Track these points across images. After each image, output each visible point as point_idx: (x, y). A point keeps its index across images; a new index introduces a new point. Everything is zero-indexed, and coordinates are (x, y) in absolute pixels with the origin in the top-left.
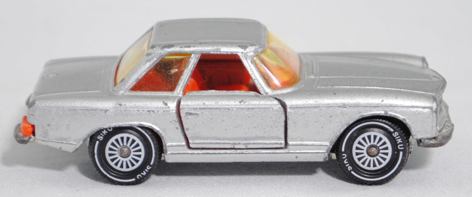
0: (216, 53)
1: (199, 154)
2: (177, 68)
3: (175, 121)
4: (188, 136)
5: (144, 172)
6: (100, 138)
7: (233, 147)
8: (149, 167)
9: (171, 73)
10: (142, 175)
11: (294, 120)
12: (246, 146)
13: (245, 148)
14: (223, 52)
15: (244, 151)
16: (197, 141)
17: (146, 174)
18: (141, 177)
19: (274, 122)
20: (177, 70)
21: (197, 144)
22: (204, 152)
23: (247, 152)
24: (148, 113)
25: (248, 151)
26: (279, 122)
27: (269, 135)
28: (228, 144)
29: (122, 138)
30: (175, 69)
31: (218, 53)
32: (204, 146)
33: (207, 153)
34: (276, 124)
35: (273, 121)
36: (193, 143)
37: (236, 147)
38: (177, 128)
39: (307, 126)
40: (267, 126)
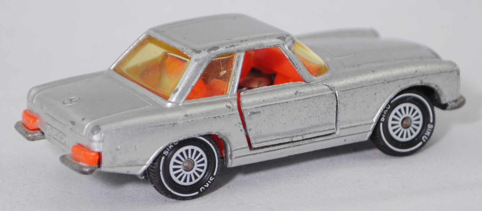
0: (260, 48)
1: (261, 153)
2: (224, 70)
3: (239, 123)
4: (250, 137)
5: (207, 184)
6: (166, 153)
7: (291, 141)
8: (212, 179)
9: (221, 76)
10: (205, 188)
11: (344, 103)
12: (303, 137)
13: (302, 139)
14: (266, 46)
15: (301, 143)
16: (259, 140)
17: (209, 186)
18: (204, 189)
19: (327, 109)
20: (225, 72)
21: (259, 143)
22: (265, 151)
23: (303, 144)
24: (215, 119)
25: (304, 142)
26: (331, 108)
27: (322, 123)
28: (287, 138)
29: (187, 151)
30: (223, 71)
31: (262, 48)
32: (265, 144)
33: (268, 151)
34: (329, 110)
35: (326, 107)
36: (255, 143)
37: (295, 139)
38: (241, 130)
39: (355, 107)
40: (321, 113)
